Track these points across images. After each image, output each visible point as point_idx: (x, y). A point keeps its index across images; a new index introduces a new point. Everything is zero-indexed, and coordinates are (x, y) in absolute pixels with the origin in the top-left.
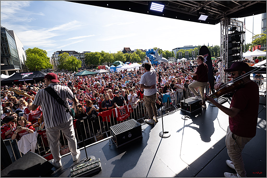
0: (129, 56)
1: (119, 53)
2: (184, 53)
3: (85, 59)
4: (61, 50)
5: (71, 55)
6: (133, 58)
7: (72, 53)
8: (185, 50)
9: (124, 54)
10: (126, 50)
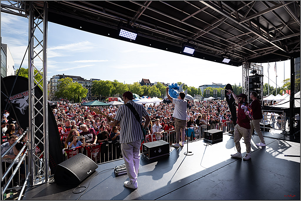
0: (148, 90)
1: (135, 84)
2: (212, 91)
3: (92, 88)
4: (64, 74)
5: (75, 81)
6: (152, 92)
7: (76, 79)
8: (214, 88)
9: (142, 86)
10: (144, 82)
